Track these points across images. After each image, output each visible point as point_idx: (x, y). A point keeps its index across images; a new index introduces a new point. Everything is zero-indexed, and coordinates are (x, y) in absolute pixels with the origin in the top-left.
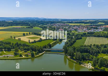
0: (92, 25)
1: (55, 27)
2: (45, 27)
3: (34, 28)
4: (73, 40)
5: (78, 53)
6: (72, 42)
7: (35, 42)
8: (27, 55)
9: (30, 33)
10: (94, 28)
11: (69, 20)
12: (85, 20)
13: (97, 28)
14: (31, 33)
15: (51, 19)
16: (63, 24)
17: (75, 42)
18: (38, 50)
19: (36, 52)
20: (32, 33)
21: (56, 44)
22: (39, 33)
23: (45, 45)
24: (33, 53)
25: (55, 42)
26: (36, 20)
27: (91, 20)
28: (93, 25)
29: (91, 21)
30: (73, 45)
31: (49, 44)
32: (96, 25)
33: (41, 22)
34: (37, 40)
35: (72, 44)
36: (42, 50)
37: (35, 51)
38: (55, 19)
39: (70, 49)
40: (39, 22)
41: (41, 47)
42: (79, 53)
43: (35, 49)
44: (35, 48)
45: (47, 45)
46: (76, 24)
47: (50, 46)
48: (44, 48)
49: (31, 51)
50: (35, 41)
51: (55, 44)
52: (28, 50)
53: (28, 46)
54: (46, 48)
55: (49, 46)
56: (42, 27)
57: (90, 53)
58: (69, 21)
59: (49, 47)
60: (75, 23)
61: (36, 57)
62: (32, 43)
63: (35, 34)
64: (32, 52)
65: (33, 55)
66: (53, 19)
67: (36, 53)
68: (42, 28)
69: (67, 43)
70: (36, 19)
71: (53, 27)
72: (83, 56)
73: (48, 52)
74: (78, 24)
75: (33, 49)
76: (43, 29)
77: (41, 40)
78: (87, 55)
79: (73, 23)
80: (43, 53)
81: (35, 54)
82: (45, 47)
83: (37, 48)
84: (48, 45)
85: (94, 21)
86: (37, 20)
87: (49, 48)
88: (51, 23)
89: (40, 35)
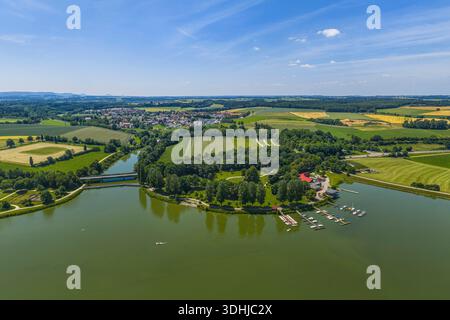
0: (197, 111)
1: (108, 118)
2: (77, 119)
3: (43, 122)
4: (157, 148)
5: (172, 179)
6: (156, 153)
7: (51, 161)
8: (30, 201)
9: (30, 139)
10: (204, 117)
11: (144, 99)
12: (182, 98)
13: (209, 118)
14: (34, 137)
15: (94, 98)
16: (129, 109)
17: (162, 152)
18: (64, 184)
19: (58, 190)
20: (38, 138)
21: (113, 162)
22: (62, 136)
23: (85, 167)
24: (49, 194)
25: (113, 157)
26: (46, 98)
27: (195, 98)
28: (201, 111)
29: (195, 100)
30: (160, 160)
31: (94, 163)
32: (207, 111)
33: (64, 104)
34: (55, 156)
35: (155, 158)
36: (75, 181)
37: (54, 186)
38: (106, 98)
39: (153, 171)
40: (56, 105)
41: (71, 172)
42: (174, 177)
43: (54, 182)
44: (55, 177)
45: (88, 166)
46: (162, 110)
47: (99, 169)
48: (80, 176)
49: (40, 189)
50: (50, 159)
51: (111, 161)
52: (31, 186)
53: (28, 175)
54: (85, 174)
55: (96, 169)
56: (69, 118)
57: (198, 173)
58: (143, 103)
59: (95, 172)
60: (160, 106)
61: (58, 204)
62: (43, 165)
63: (49, 139)
64: (45, 191)
65: (48, 201)
66: (101, 98)
67: (57, 193)
68: (69, 121)
69: (144, 157)
70: (46, 96)
71: (102, 117)
72: (183, 181)
73: (93, 186)
74: (168, 110)
75: (47, 183)
76: (73, 125)
77: (71, 155)
78: (191, 180)
79: (155, 106)
80: (81, 188)
81: (54, 196)
83: (57, 178)
84: (91, 166)
85: (202, 100)
86: (52, 100)
87: (97, 175)
88: (96, 108)
89: (64, 141)
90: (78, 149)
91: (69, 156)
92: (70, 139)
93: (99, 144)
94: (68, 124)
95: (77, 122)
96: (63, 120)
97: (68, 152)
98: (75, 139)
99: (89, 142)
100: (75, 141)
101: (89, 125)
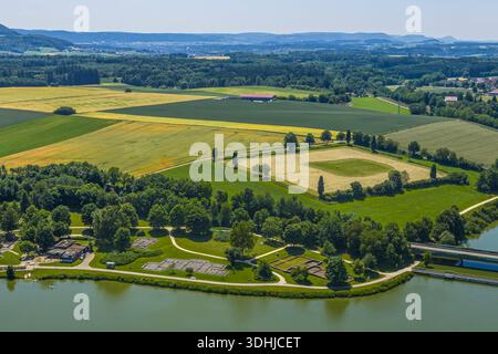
2: (427, 98)
3: (357, 102)
7: (357, 193)
8: (306, 273)
9: (326, 137)
14: (334, 134)
15: (472, 46)
18: (375, 251)
19: (362, 263)
20: (340, 137)
22: (387, 137)
23: (425, 220)
24: (341, 264)
26: (369, 48)
31: (447, 213)
33: (404, 61)
34: (369, 181)
36: (398, 250)
37: (356, 254)
40: (387, 64)
41: (393, 227)
43: (357, 243)
44: (359, 232)
45: (433, 219)
47: (459, 229)
48: (412, 239)
49: (326, 253)
50: (356, 186)
51: (490, 216)
52: (312, 241)
53: (311, 216)
54: (424, 239)
55: (451, 230)
56: (408, 95)
59: (448, 235)
61: (355, 295)
62: (341, 197)
63: (361, 142)
64: (336, 258)
65: (338, 281)
67: (358, 270)
68: (407, 101)
70: (369, 42)
71: (486, 98)
73: (438, 270)
75: (343, 242)
76: (415, 112)
77: (399, 183)
80: (409, 269)
81: (350, 271)
82: (422, 234)
83: (366, 235)
84: (441, 220)
86: (378, 52)
87: (450, 244)
88: (475, 73)
89: (391, 149)
90: (417, 172)
91: (396, 186)
92: (404, 146)
93: (466, 166)
94: (405, 109)
95: (426, 106)
96: (396, 98)
97: (396, 176)
98: (414, 147)
99: (444, 159)
100: (415, 153)
101: (451, 116)
